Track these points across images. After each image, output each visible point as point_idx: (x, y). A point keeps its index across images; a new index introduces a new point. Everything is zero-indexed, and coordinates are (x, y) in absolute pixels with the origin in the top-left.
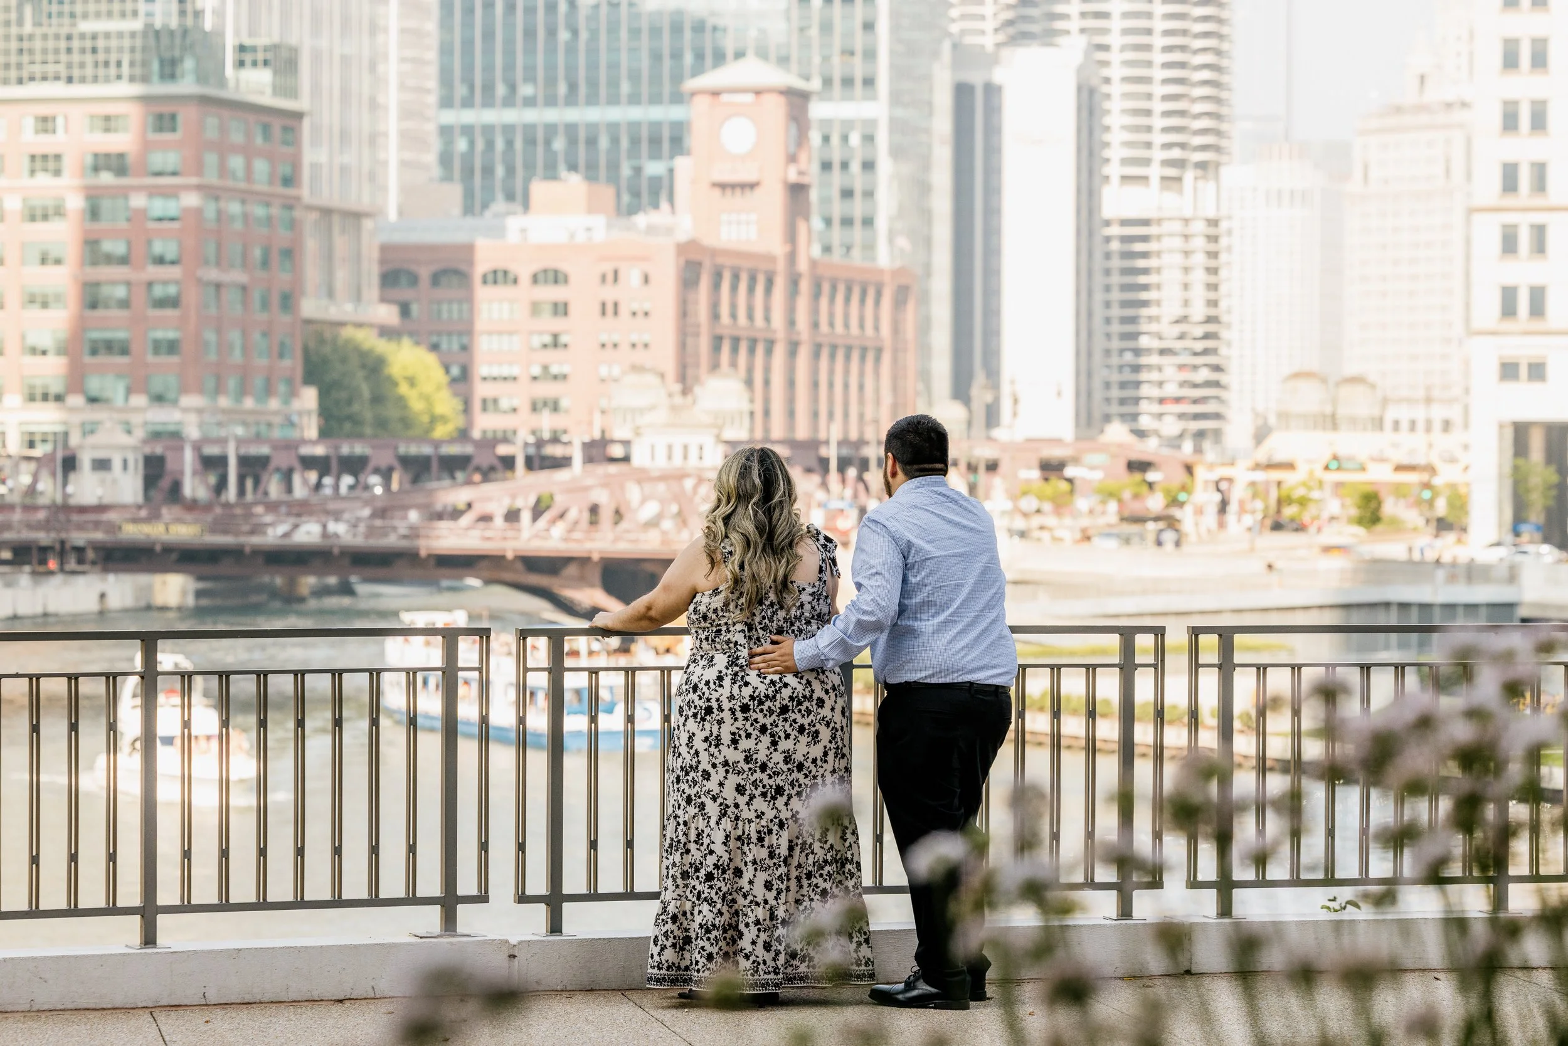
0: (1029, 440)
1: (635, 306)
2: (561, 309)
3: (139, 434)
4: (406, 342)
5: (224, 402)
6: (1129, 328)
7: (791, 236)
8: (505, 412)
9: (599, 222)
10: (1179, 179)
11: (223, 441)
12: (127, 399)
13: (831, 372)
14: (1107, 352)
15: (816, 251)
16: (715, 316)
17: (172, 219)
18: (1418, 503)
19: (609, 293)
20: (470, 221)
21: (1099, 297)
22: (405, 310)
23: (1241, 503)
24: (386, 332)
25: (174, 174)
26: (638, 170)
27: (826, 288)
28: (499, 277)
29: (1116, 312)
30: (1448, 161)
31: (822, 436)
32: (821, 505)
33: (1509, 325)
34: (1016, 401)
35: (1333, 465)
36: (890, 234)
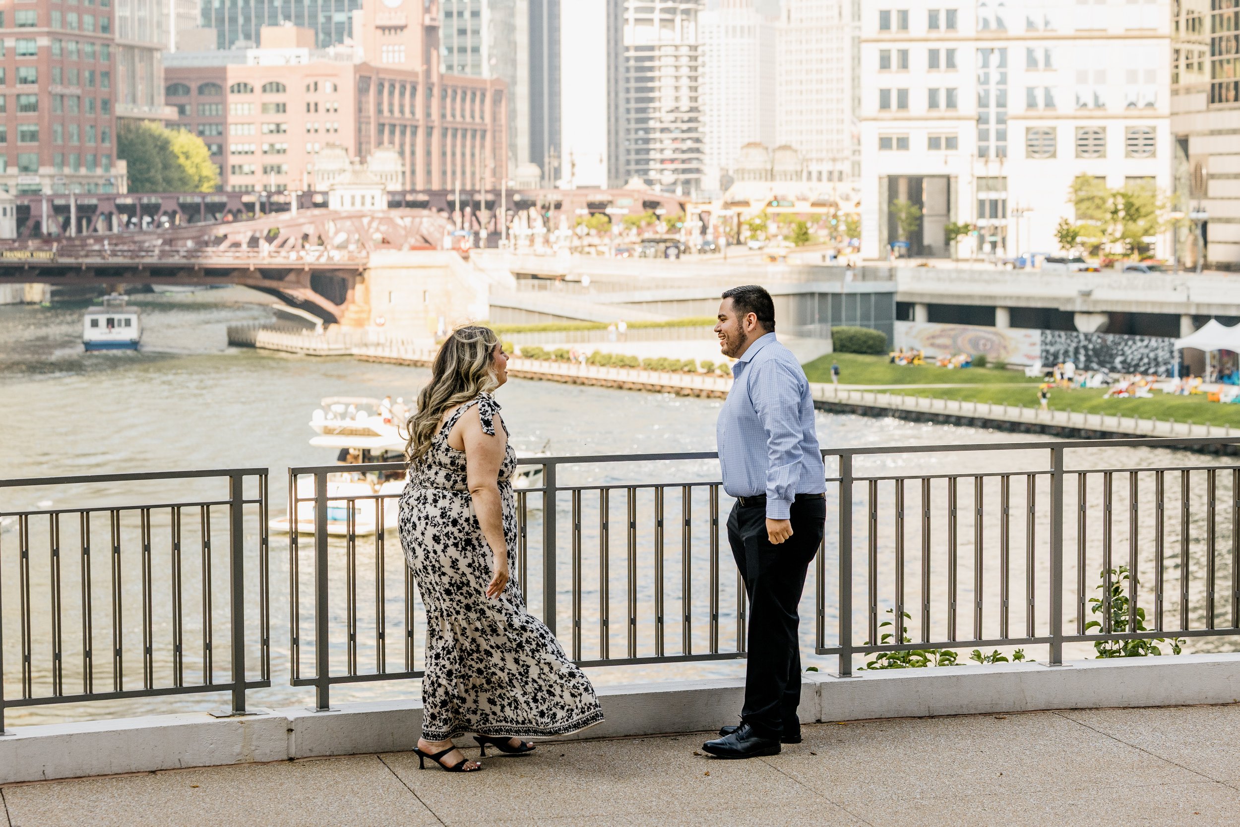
0: (579, 188)
1: (328, 106)
2: (281, 108)
3: (13, 192)
4: (183, 130)
5: (67, 171)
6: (642, 116)
7: (427, 60)
8: (247, 174)
9: (304, 52)
10: (672, 21)
11: (68, 196)
12: (5, 170)
13: (454, 146)
14: (628, 130)
15: (443, 69)
16: (380, 111)
17: (32, 54)
18: (828, 226)
19: (312, 98)
20: (222, 52)
21: (622, 95)
22: (182, 110)
23: (716, 228)
24: (169, 124)
25: (32, 25)
26: (329, 19)
27: (450, 92)
28: (242, 88)
29: (633, 105)
30: (840, 7)
31: (449, 187)
32: (449, 233)
33: (885, 114)
34: (573, 165)
35: (775, 203)
36: (490, 57)
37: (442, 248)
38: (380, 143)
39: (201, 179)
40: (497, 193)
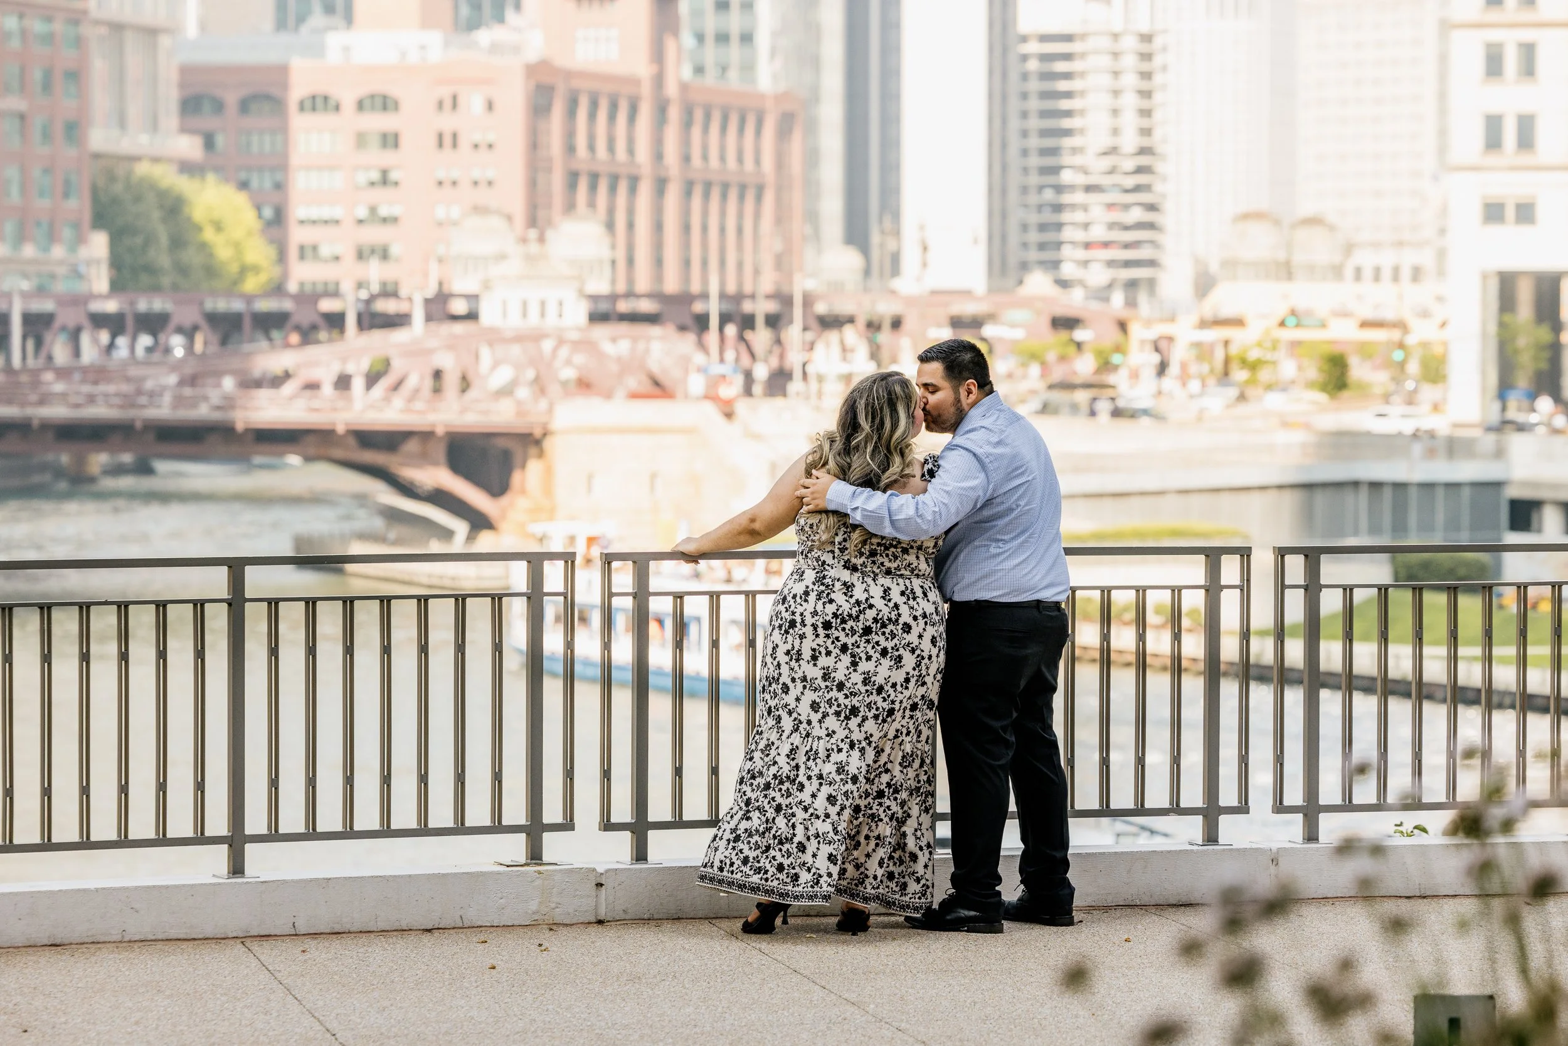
0: (934, 293)
1: (477, 137)
2: (391, 140)
4: (211, 178)
5: (1, 250)
6: (1049, 161)
7: (658, 55)
8: (326, 261)
9: (434, 39)
11: (9, 296)
13: (705, 213)
14: (1025, 190)
15: (687, 73)
16: (570, 149)
18: (1388, 364)
19: (447, 122)
20: (285, 38)
21: (1014, 124)
22: (209, 143)
23: (1184, 366)
24: (187, 168)
27: (699, 115)
28: (318, 103)
29: (1034, 142)
31: (695, 287)
32: (698, 369)
33: (1493, 160)
34: (925, 249)
35: (1292, 321)
36: (773, 53)
37: (686, 396)
38: (570, 207)
39: (244, 270)
40: (786, 300)
